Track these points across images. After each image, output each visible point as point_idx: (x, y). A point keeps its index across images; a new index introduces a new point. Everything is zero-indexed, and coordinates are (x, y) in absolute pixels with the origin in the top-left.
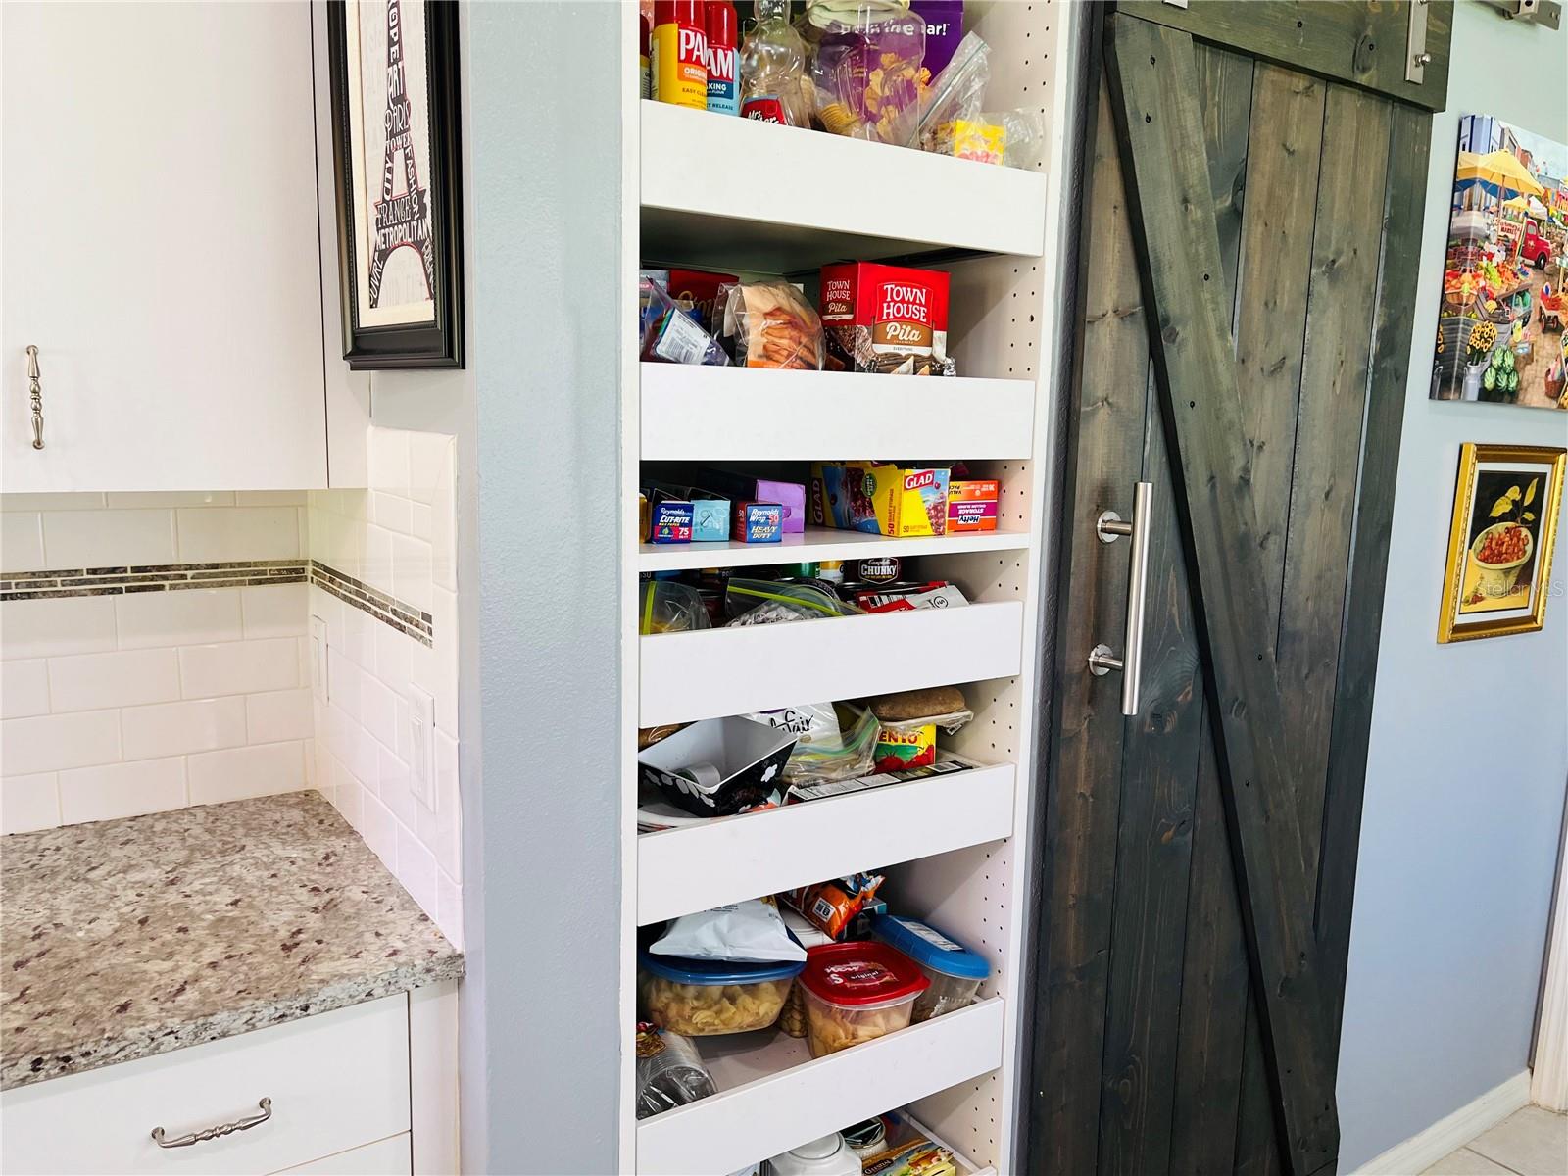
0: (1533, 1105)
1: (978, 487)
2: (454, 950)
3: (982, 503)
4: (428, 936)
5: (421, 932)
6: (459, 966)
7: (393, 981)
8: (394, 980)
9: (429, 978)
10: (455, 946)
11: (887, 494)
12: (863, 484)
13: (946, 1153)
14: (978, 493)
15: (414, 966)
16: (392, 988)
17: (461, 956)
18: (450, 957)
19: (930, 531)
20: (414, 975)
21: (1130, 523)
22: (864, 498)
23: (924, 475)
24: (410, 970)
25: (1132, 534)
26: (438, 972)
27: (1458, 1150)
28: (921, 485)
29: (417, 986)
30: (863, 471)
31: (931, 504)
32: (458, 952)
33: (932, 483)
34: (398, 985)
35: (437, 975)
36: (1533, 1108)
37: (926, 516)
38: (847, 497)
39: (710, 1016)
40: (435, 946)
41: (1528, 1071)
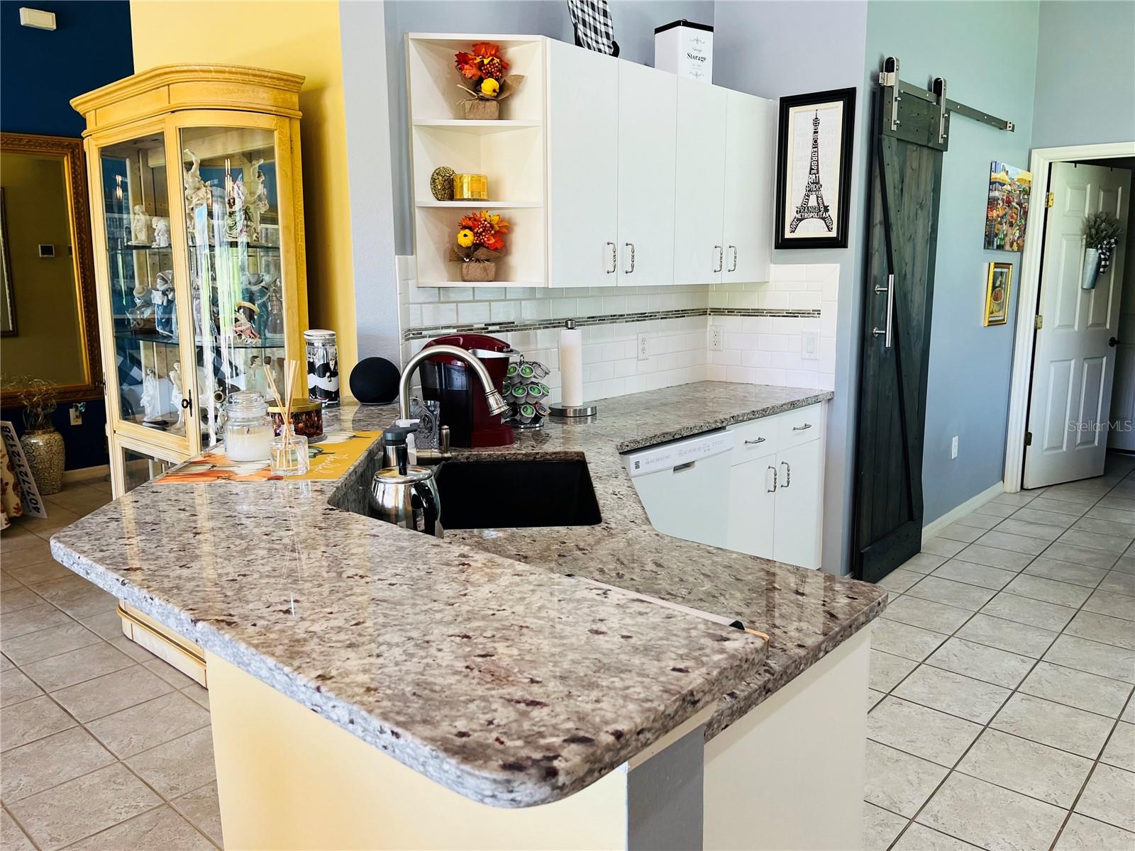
0: (1005, 490)
36: (1005, 493)
41: (1002, 481)
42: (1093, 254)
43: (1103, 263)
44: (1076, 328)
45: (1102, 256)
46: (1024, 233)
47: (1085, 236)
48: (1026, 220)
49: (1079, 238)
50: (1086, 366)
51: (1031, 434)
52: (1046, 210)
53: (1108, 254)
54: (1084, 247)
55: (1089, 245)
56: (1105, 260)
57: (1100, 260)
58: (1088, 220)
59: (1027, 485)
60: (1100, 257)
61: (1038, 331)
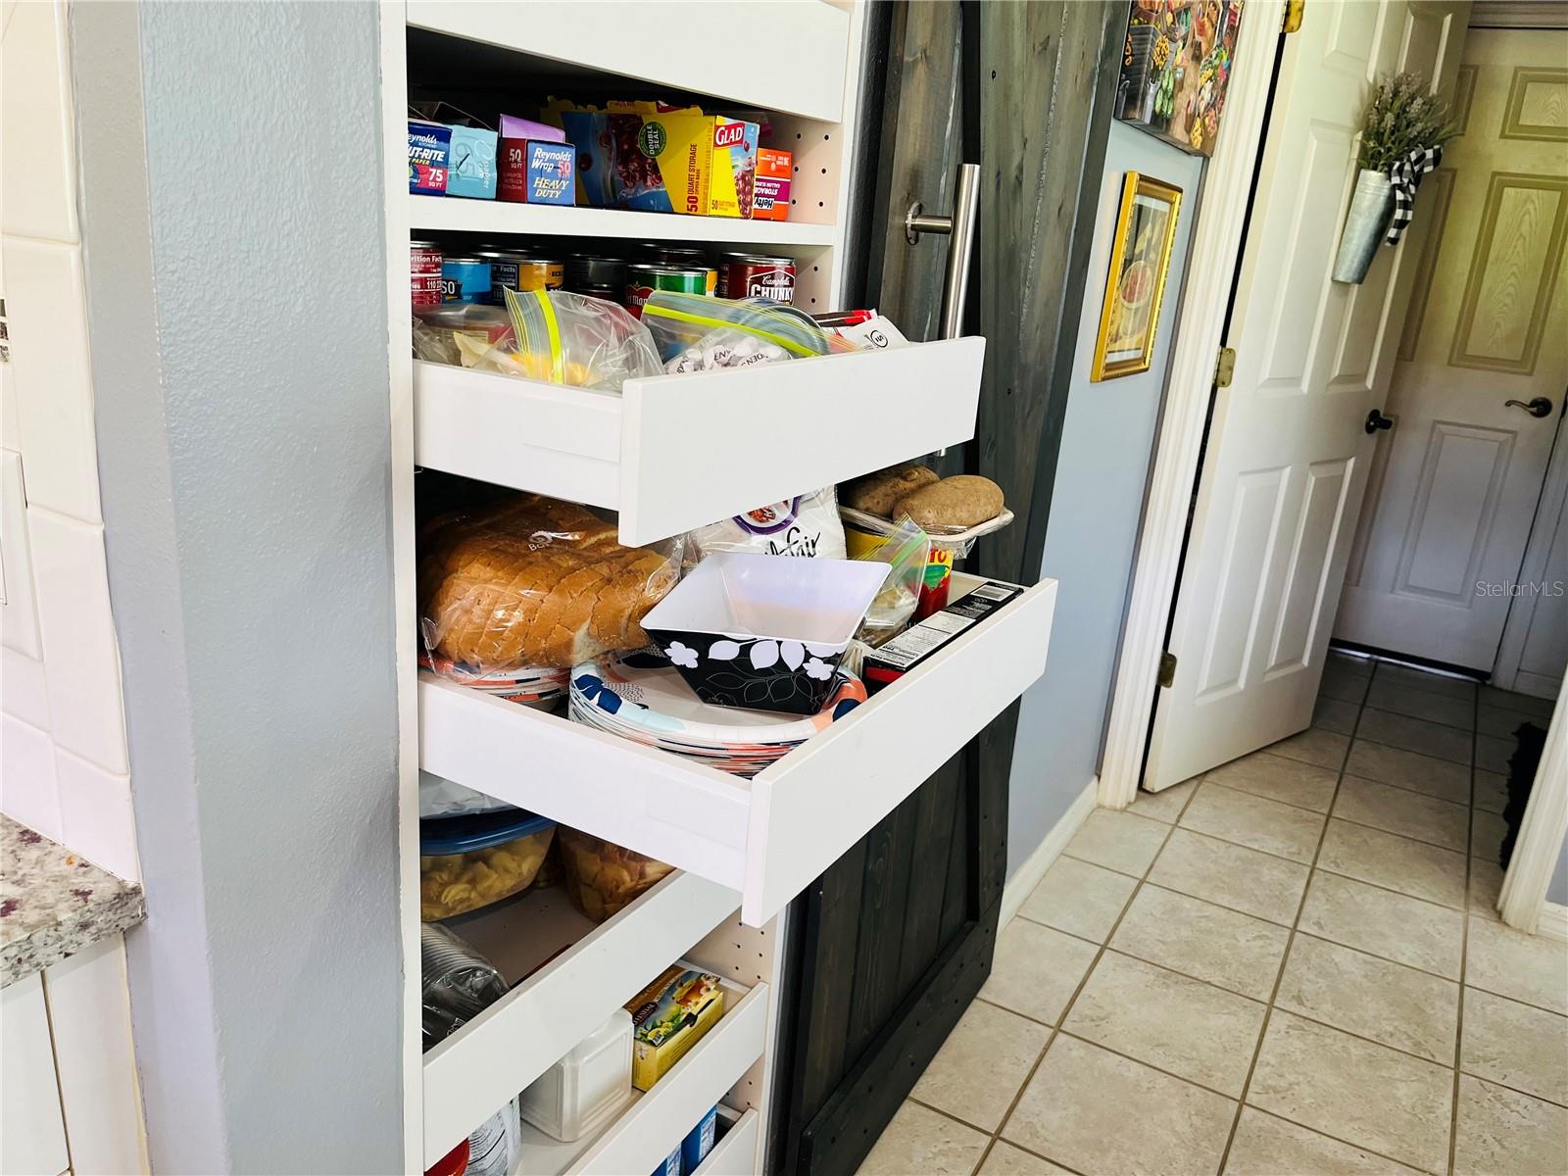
0: (1100, 807)
1: (774, 158)
2: (121, 883)
3: (777, 182)
4: (55, 867)
5: (39, 862)
6: (136, 907)
7: (24, 956)
8: (28, 954)
9: (86, 938)
10: (120, 876)
11: (686, 152)
12: (640, 139)
13: (714, 980)
14: (773, 166)
15: (59, 924)
16: (26, 967)
17: (136, 891)
18: (118, 896)
19: (736, 211)
20: (60, 938)
21: (949, 218)
22: (642, 159)
23: (735, 126)
24: (52, 933)
25: (951, 232)
26: (102, 925)
27: (1057, 858)
28: (731, 143)
29: (67, 955)
30: (640, 119)
31: (738, 172)
32: (131, 885)
33: (741, 141)
34: (34, 961)
35: (100, 930)
36: (1100, 810)
37: (734, 189)
38: (610, 159)
39: (464, 890)
40: (82, 883)
41: (1096, 778)
42: (1374, 183)
43: (1399, 214)
44: (1305, 387)
45: (1400, 196)
46: (1223, 98)
47: (1359, 136)
48: (1231, 57)
49: (1345, 136)
50: (1313, 480)
51: (1173, 659)
52: (1282, 38)
53: (1412, 188)
54: (1354, 164)
55: (1369, 160)
56: (1405, 205)
57: (1391, 204)
58: (1377, 91)
59: (1154, 782)
60: (1391, 198)
61: (1220, 389)
